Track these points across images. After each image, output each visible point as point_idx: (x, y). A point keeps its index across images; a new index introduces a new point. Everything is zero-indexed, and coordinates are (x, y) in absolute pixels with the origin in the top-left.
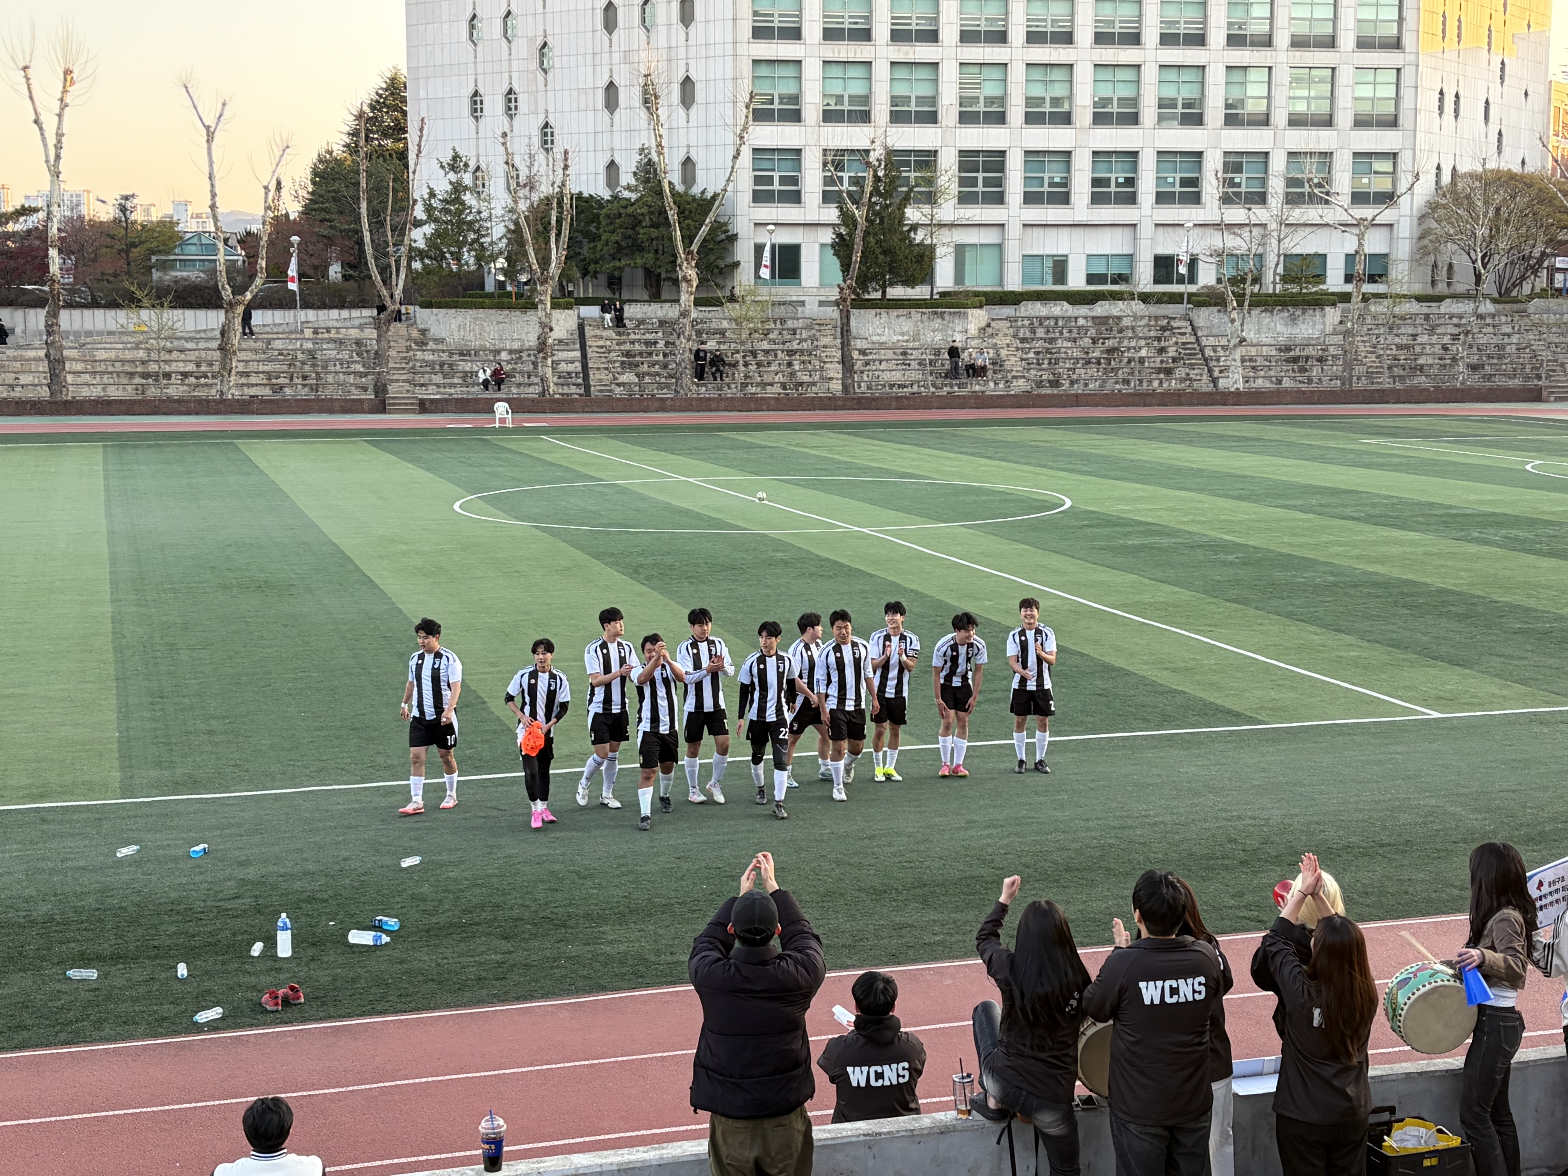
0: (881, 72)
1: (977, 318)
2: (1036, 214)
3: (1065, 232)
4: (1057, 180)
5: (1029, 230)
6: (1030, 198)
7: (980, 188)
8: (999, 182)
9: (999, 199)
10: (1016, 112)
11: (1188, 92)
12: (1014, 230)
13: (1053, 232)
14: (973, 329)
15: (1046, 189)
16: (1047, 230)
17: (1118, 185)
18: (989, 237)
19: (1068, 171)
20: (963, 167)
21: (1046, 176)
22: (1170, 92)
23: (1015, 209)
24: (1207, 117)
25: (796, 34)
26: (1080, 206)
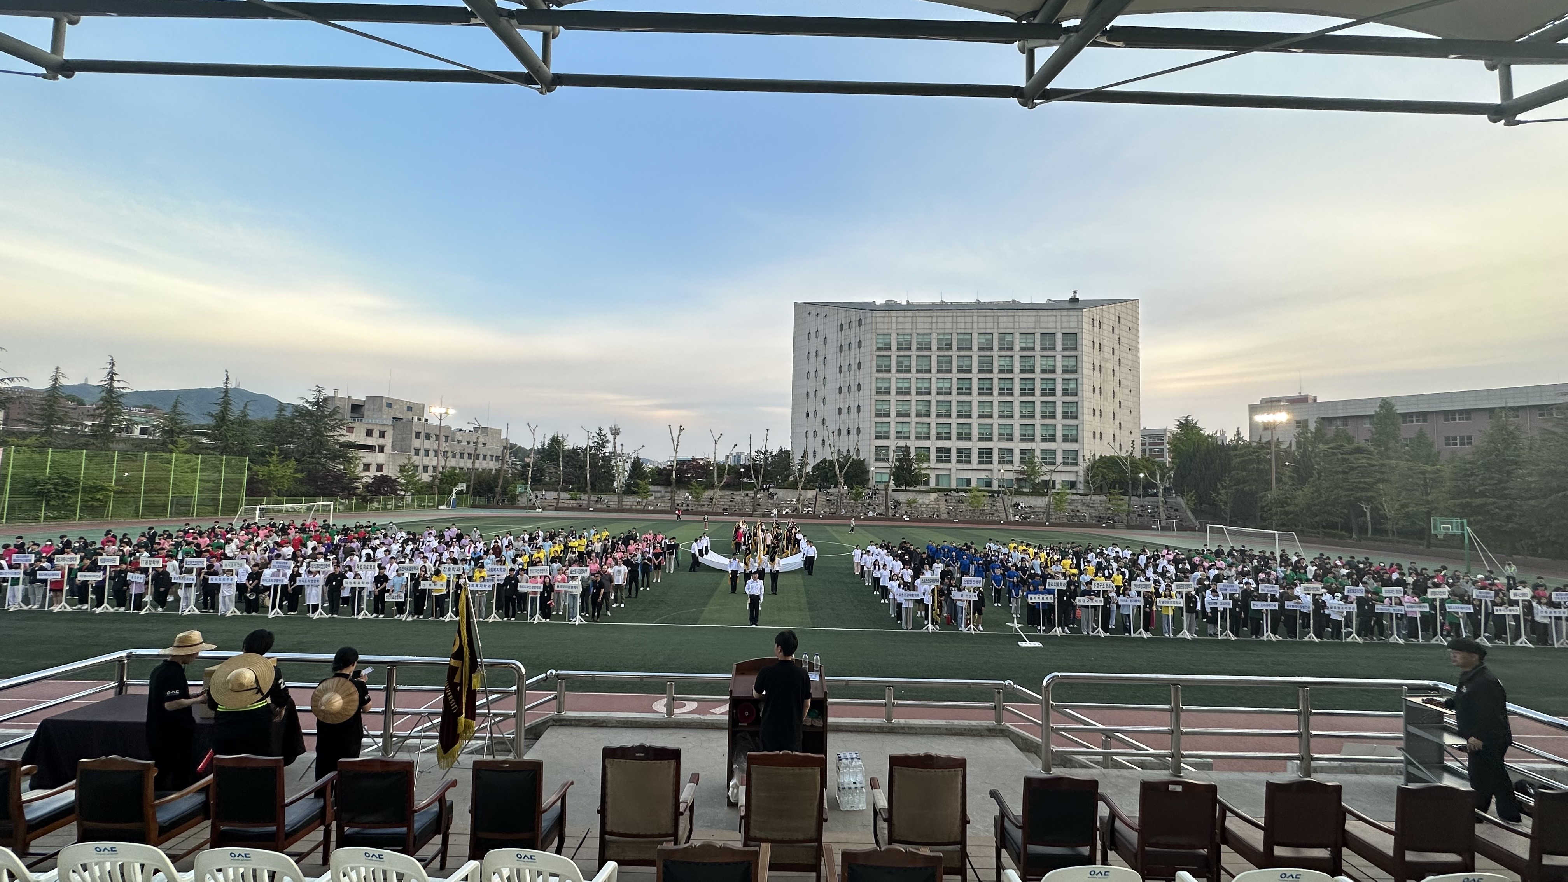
0: (913, 425)
1: (933, 496)
2: (960, 466)
3: (970, 471)
4: (967, 456)
5: (958, 471)
6: (959, 462)
7: (943, 458)
8: (949, 457)
9: (949, 461)
10: (954, 436)
11: (1008, 431)
12: (954, 470)
13: (966, 471)
14: (932, 499)
15: (964, 459)
16: (964, 471)
17: (986, 458)
18: (946, 473)
19: (971, 454)
20: (938, 452)
21: (964, 455)
22: (1002, 431)
23: (954, 465)
24: (1015, 439)
25: (888, 415)
26: (975, 464)
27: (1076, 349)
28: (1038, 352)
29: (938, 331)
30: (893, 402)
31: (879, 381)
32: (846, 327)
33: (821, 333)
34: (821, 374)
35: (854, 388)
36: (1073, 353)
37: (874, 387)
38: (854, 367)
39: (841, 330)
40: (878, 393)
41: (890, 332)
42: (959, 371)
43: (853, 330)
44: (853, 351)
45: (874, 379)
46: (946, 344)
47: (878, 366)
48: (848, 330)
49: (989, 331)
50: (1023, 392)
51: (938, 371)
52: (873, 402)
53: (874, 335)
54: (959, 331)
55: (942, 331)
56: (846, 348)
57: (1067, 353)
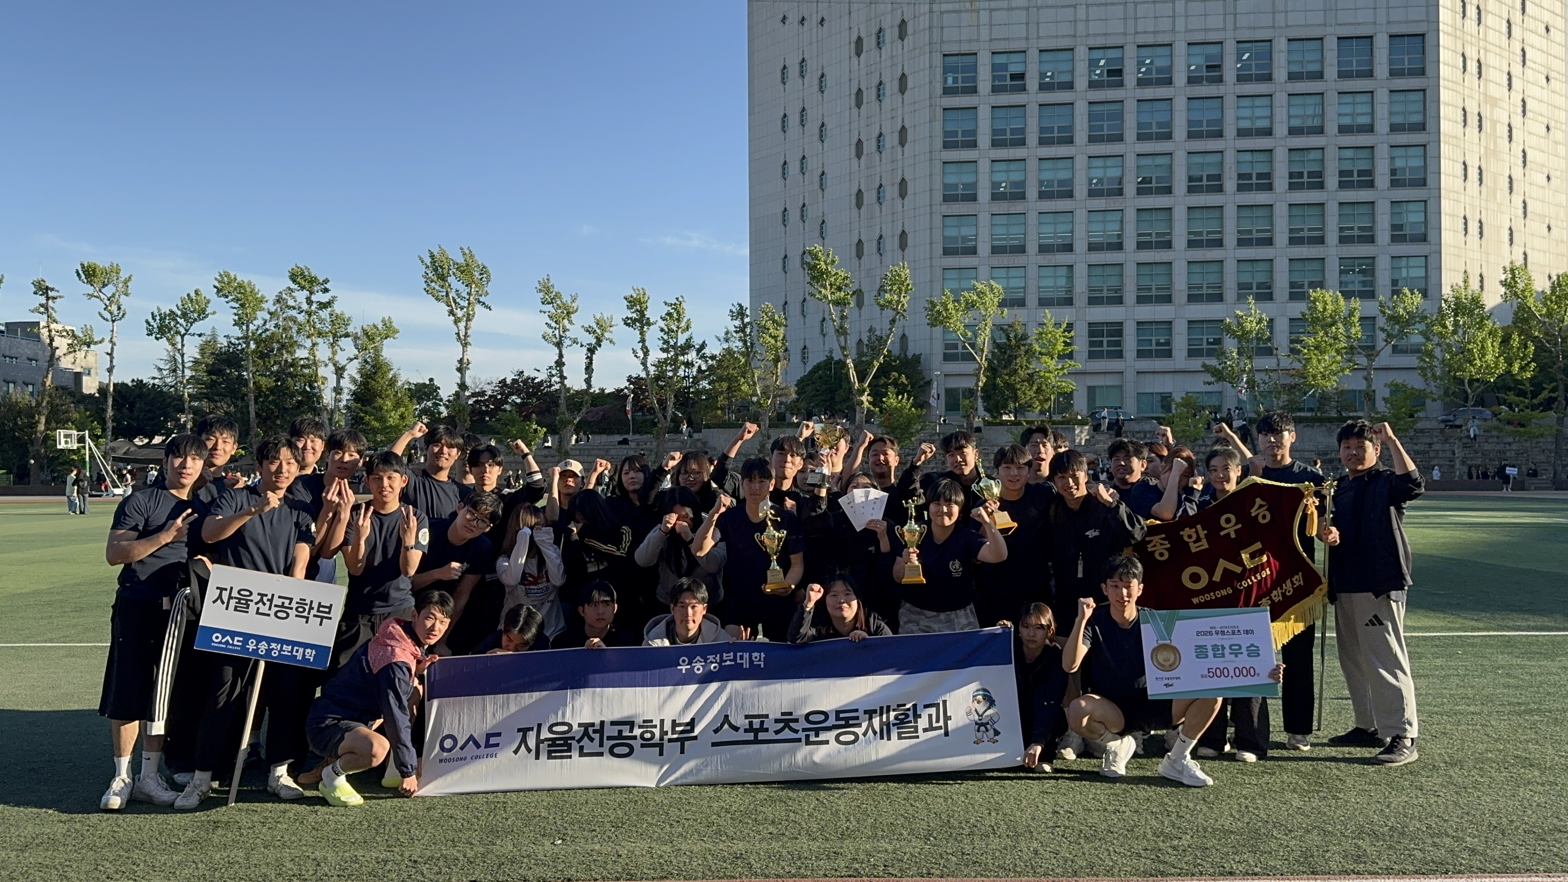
0: (1033, 272)
2: (1145, 364)
3: (1168, 377)
4: (1162, 341)
5: (1142, 376)
6: (1141, 354)
7: (1105, 348)
8: (1119, 344)
9: (1119, 355)
10: (1130, 295)
11: (1261, 278)
12: (1130, 376)
13: (1160, 376)
15: (1154, 347)
16: (1155, 375)
17: (1209, 343)
18: (1110, 381)
19: (1171, 335)
20: (1091, 334)
21: (1154, 339)
22: (1246, 278)
23: (1130, 362)
24: (1277, 294)
25: (973, 251)
26: (1180, 358)
27: (1422, 72)
28: (1331, 83)
29: (1092, 42)
30: (984, 219)
31: (950, 168)
32: (869, 43)
33: (813, 68)
34: (813, 165)
35: (890, 192)
36: (1415, 83)
37: (938, 186)
38: (890, 140)
39: (858, 54)
40: (947, 199)
41: (973, 48)
42: (1141, 137)
43: (886, 50)
44: (887, 101)
45: (938, 165)
46: (1110, 73)
47: (946, 134)
48: (875, 52)
49: (1213, 37)
50: (1296, 182)
51: (1092, 139)
52: (938, 220)
53: (938, 60)
54: (1141, 40)
55: (1100, 41)
56: (869, 95)
57: (1400, 83)
